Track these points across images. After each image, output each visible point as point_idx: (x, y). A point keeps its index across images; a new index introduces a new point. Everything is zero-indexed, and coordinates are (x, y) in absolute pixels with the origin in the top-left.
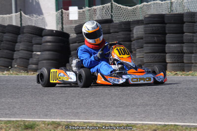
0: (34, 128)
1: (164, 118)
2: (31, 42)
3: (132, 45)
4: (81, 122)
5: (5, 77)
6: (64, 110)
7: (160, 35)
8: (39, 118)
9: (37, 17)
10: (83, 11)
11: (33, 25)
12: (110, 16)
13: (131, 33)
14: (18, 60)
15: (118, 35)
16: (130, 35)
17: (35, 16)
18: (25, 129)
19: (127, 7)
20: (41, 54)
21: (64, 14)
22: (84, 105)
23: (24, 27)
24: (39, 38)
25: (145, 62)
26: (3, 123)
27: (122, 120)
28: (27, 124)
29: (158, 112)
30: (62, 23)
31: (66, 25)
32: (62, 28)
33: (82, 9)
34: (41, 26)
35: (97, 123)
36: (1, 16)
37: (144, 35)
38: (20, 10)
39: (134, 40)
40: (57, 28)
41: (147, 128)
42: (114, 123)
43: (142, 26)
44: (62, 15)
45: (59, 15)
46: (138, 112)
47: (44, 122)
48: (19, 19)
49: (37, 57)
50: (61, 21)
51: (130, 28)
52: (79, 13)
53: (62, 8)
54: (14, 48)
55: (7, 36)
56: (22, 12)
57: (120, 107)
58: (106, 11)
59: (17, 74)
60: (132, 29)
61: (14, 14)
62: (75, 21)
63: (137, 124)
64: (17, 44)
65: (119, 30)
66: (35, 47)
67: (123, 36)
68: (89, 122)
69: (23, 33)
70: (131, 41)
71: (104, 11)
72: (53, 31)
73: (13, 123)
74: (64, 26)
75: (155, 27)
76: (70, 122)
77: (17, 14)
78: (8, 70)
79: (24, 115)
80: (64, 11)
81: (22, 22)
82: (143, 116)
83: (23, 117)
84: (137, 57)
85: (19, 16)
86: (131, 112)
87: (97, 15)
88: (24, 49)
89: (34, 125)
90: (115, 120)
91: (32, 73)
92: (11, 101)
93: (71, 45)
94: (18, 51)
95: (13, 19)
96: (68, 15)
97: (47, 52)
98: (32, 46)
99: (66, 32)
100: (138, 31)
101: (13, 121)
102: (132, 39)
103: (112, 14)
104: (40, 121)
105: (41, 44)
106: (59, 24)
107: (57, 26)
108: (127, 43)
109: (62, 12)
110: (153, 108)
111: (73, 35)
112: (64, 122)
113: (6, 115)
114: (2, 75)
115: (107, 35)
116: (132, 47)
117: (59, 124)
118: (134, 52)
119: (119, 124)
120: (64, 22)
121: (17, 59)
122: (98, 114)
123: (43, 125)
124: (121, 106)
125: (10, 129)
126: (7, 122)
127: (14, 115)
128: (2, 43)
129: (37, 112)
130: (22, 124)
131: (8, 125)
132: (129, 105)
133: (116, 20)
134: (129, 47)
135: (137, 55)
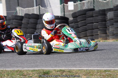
0: (49, 74)
6: (67, 63)
8: (52, 68)
10: (77, 4)
12: (93, 6)
13: (106, 16)
15: (98, 18)
16: (105, 17)
17: (48, 8)
19: (103, 1)
21: (65, 7)
22: (79, 59)
23: (41, 14)
25: (115, 33)
26: (30, 71)
28: (45, 71)
30: (64, 12)
31: (66, 13)
32: (64, 15)
33: (76, 3)
35: (87, 70)
36: (28, 8)
37: (114, 17)
38: (39, 5)
40: (61, 15)
41: (117, 72)
43: (113, 12)
44: (64, 7)
45: (62, 7)
46: (112, 63)
47: (55, 70)
48: (38, 10)
50: (63, 10)
51: (105, 14)
52: (74, 6)
53: (64, 3)
54: (36, 27)
55: (32, 21)
56: (40, 6)
58: (90, 4)
60: (106, 14)
61: (35, 7)
62: (72, 11)
63: (111, 70)
64: (38, 25)
65: (99, 15)
67: (101, 18)
68: (82, 70)
69: (41, 18)
70: (106, 21)
71: (89, 3)
72: (58, 16)
73: (36, 71)
74: (65, 13)
76: (71, 69)
77: (37, 7)
79: (43, 66)
80: (65, 4)
81: (40, 12)
82: (114, 65)
83: (42, 68)
84: (110, 31)
86: (107, 63)
87: (85, 7)
89: (49, 72)
90: (98, 68)
92: (35, 58)
93: (70, 25)
94: (38, 29)
95: (34, 10)
96: (68, 7)
99: (67, 17)
100: (110, 15)
101: (36, 70)
102: (107, 20)
103: (94, 5)
104: (52, 70)
107: (61, 13)
108: (104, 22)
109: (64, 5)
111: (71, 19)
112: (67, 69)
113: (32, 67)
115: (91, 18)
116: (107, 25)
117: (64, 71)
118: (108, 28)
119: (100, 70)
120: (65, 11)
122: (87, 64)
123: (55, 72)
124: (101, 59)
125: (35, 75)
126: (32, 71)
127: (37, 66)
128: (29, 24)
129: (50, 64)
130: (42, 71)
131: (33, 72)
132: (106, 59)
133: (97, 9)
134: (105, 25)
135: (110, 29)
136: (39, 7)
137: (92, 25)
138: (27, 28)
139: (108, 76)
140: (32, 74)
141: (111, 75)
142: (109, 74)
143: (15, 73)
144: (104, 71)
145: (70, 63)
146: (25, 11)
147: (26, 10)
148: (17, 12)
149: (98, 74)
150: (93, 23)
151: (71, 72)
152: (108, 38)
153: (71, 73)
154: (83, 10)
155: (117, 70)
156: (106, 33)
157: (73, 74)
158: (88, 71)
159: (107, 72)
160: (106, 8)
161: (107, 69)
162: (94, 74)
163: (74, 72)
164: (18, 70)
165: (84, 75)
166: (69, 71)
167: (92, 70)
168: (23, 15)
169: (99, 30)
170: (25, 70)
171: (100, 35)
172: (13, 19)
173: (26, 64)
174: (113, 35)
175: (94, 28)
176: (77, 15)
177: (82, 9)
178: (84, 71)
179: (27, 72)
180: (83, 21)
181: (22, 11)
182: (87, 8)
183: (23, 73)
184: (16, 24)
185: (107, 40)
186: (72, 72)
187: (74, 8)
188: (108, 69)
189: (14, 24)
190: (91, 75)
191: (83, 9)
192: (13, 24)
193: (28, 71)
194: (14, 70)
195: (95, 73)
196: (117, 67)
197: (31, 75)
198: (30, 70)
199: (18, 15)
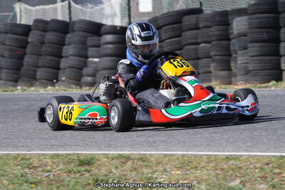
0: (93, 164)
1: (280, 147)
2: (85, 44)
3: (231, 46)
4: (160, 154)
5: (48, 94)
6: (135, 138)
7: (271, 30)
8: (100, 150)
9: (92, 7)
11: (88, 19)
12: (199, 4)
13: (230, 27)
14: (67, 70)
15: (211, 31)
16: (228, 30)
17: (90, 5)
18: (79, 165)
20: (100, 62)
21: (131, 3)
23: (74, 22)
24: (96, 38)
25: (251, 69)
26: (48, 157)
27: (218, 151)
28: (82, 158)
29: (271, 139)
30: (130, 16)
31: (134, 18)
34: (97, 20)
35: (183, 155)
36: (41, 7)
37: (248, 31)
39: (234, 38)
40: (122, 23)
41: (255, 160)
42: (208, 155)
43: (245, 18)
44: (129, 5)
45: (125, 4)
46: (242, 139)
47: (106, 156)
48: (67, 11)
49: (94, 66)
50: (127, 12)
51: (228, 21)
52: (154, 1)
54: (61, 53)
55: (50, 36)
56: (71, 1)
57: (216, 133)
59: (65, 90)
60: (230, 21)
61: (59, 4)
62: (148, 13)
63: (241, 156)
64: (65, 47)
65: (212, 24)
66: (91, 51)
67: (217, 33)
68: (172, 155)
69: (74, 31)
70: (229, 39)
72: (116, 27)
73: (62, 158)
74: (132, 20)
75: (265, 18)
76: (145, 155)
77: (64, 3)
78: (53, 85)
79: (77, 146)
81: (72, 16)
82: (249, 144)
83: (76, 149)
84: (239, 62)
85: (67, 6)
86: (232, 140)
87: (180, 3)
88: (76, 53)
89: (93, 159)
90: (209, 151)
91: (88, 88)
94: (67, 57)
95: (58, 12)
96: (137, 4)
97: (108, 58)
98: (86, 49)
100: (239, 25)
101: (62, 155)
102: (231, 37)
104: (101, 154)
105: (99, 46)
106: (124, 17)
107: (122, 20)
108: (224, 42)
110: (264, 134)
112: (136, 154)
113: (52, 147)
114: (44, 92)
115: (195, 32)
116: (232, 48)
117: (128, 158)
118: (234, 56)
119: (215, 156)
120: (132, 14)
121: (65, 69)
122: (184, 142)
123: (106, 160)
125: (58, 166)
126: (52, 156)
127: (63, 146)
128: (44, 46)
129: (96, 141)
130: (75, 158)
131: (55, 161)
133: (207, 10)
134: (227, 48)
135: (239, 59)
136: (69, 3)
137: (196, 50)
138: (40, 55)
139: (233, 170)
140: (50, 163)
141: (241, 168)
142: (236, 165)
143: (11, 161)
144: (224, 159)
145: (143, 140)
146: (34, 13)
147: (37, 10)
148: (15, 15)
149: (211, 165)
150: (199, 44)
151: (144, 161)
152: (233, 79)
153: (146, 163)
154: (174, 12)
155: (255, 156)
156: (229, 69)
157: (150, 164)
158: (186, 159)
159: (232, 162)
160: (229, 8)
161: (231, 154)
162: (201, 166)
163: (152, 159)
164: (19, 155)
165: (176, 167)
166: (142, 158)
167: (196, 156)
168: (31, 23)
169: (213, 61)
170: (36, 154)
171: (214, 72)
172: (7, 33)
173: (36, 141)
174: (247, 72)
175: (200, 55)
176: (161, 25)
177: (171, 10)
178: (178, 159)
179: (40, 161)
180: (174, 39)
181: (26, 13)
182: (184, 7)
183: (31, 161)
184: (12, 44)
185: (232, 86)
186: (149, 161)
187: (154, 7)
188: (235, 155)
189: (8, 43)
190: (192, 168)
191: (176, 9)
192: (4, 44)
193: (42, 158)
194: (8, 154)
195: (203, 164)
196: (255, 150)
197: (49, 168)
198: (47, 155)
199: (18, 22)
